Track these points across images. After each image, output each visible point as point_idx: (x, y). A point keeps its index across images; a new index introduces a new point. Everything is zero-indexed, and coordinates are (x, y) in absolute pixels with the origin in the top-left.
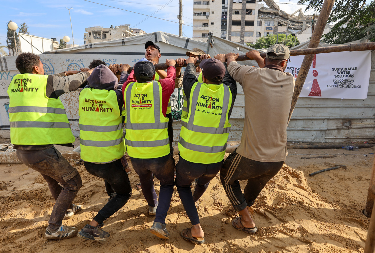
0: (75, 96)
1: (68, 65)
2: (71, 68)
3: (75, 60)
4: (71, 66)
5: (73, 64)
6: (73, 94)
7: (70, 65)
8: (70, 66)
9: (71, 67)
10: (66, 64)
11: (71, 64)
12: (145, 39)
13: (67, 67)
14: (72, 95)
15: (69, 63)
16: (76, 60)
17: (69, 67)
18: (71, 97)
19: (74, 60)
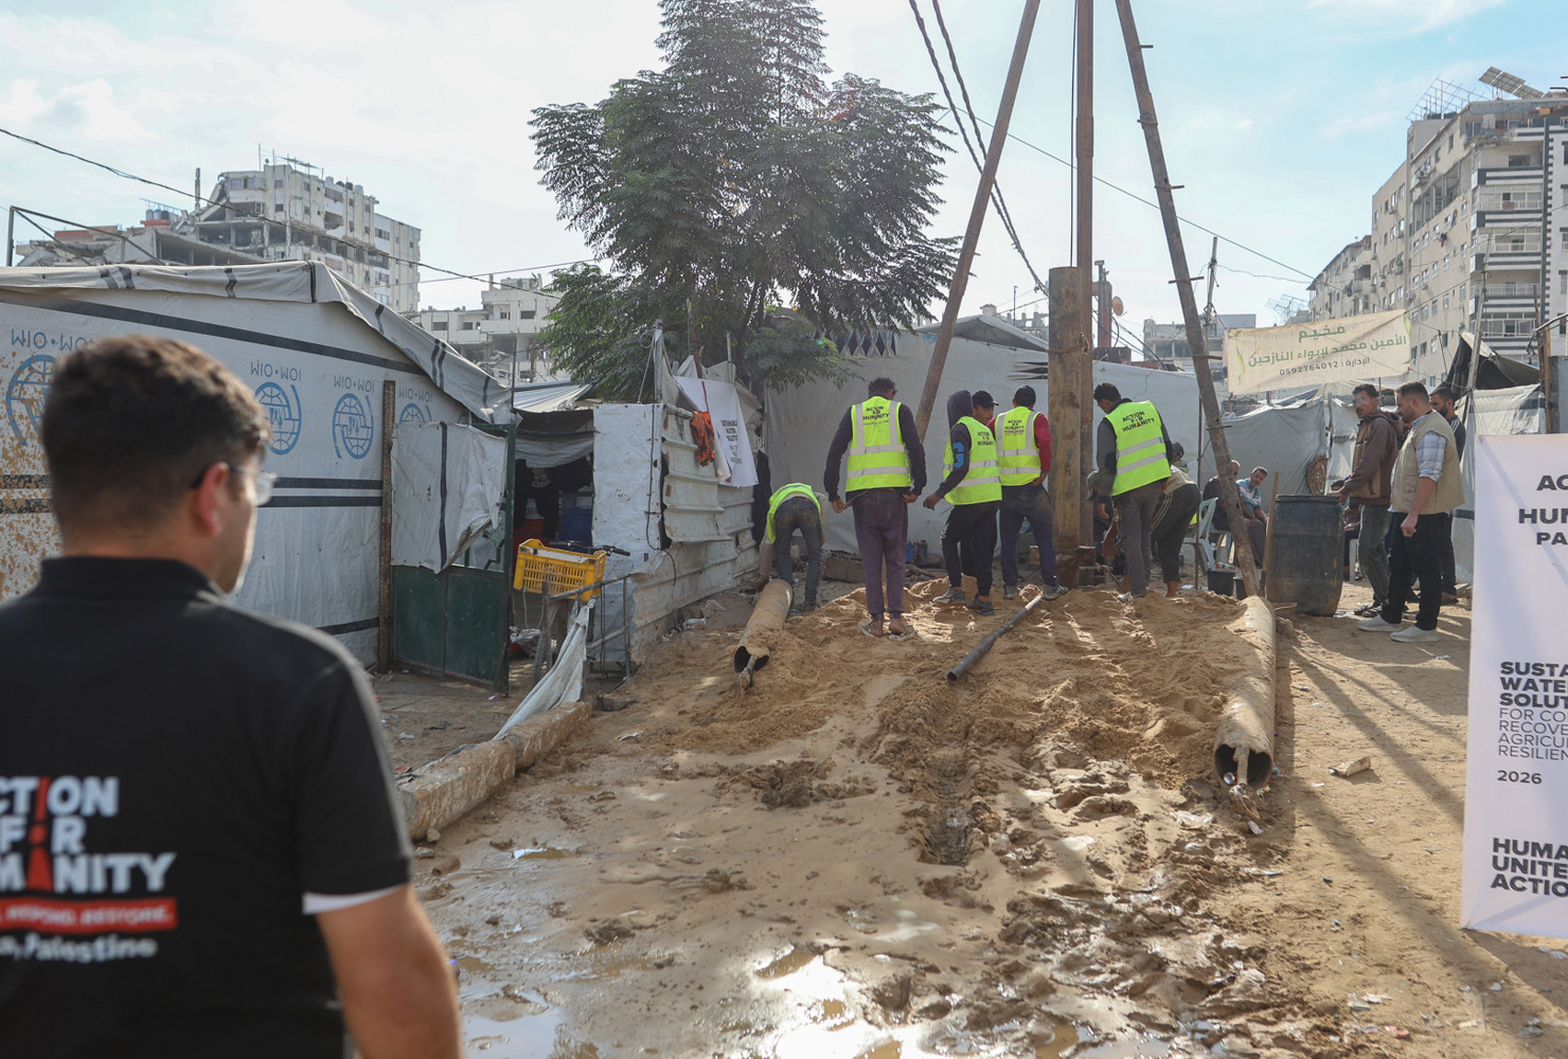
0: (36, 541)
1: (16, 368)
2: (26, 381)
3: (53, 342)
4: (31, 369)
5: (41, 363)
6: (25, 533)
7: (28, 364)
8: (27, 371)
9: (32, 379)
10: (9, 358)
11: (34, 359)
12: (290, 284)
13: (8, 375)
14: (20, 538)
15: (25, 354)
16: (58, 339)
17: (22, 378)
18: (15, 551)
19: (49, 340)
